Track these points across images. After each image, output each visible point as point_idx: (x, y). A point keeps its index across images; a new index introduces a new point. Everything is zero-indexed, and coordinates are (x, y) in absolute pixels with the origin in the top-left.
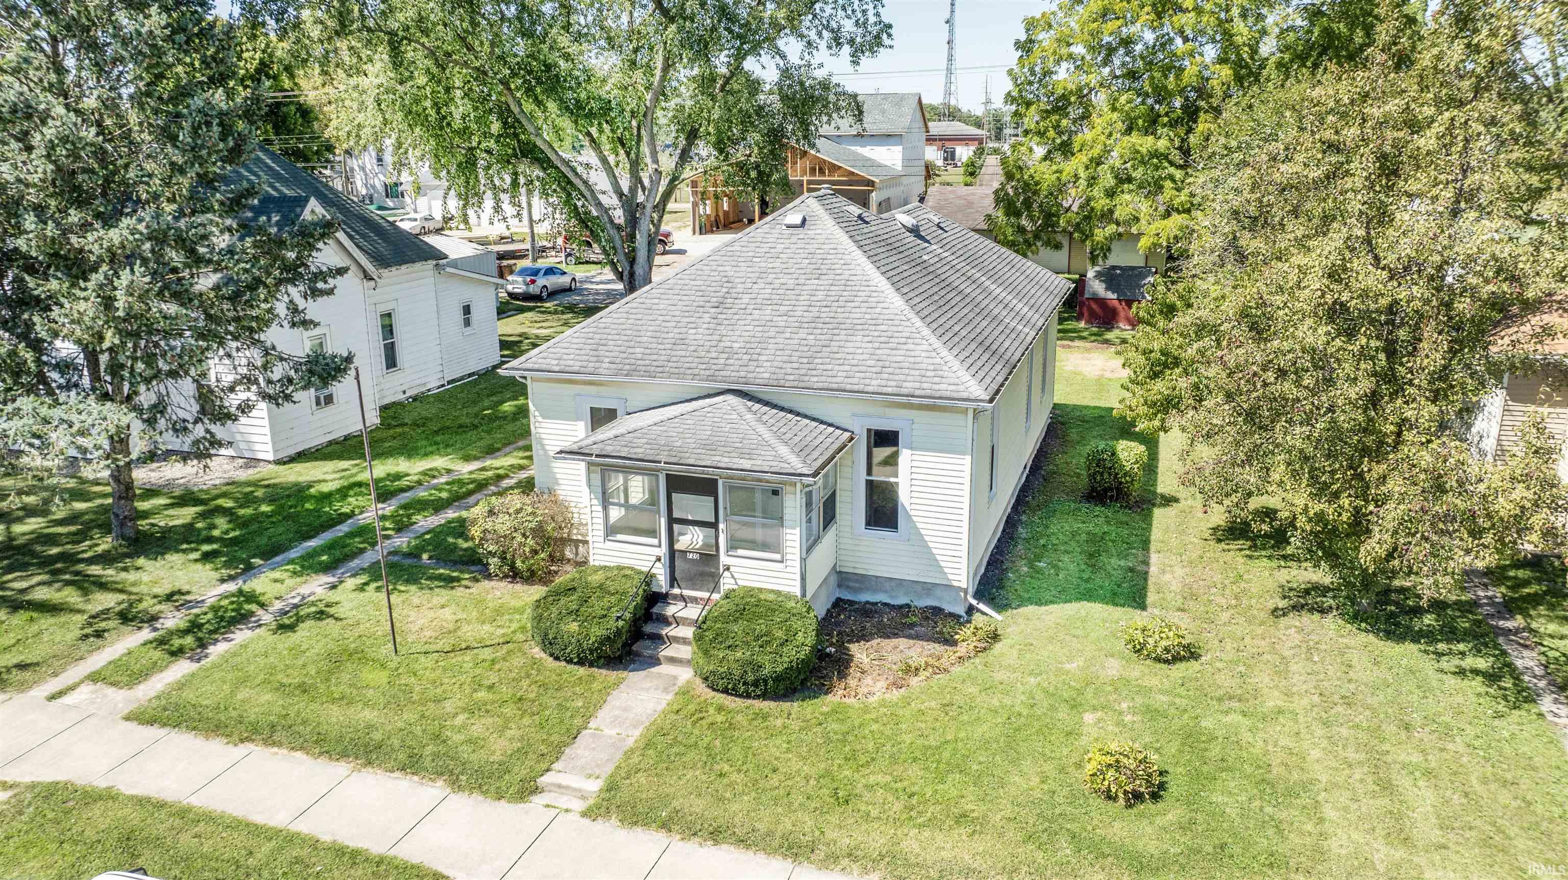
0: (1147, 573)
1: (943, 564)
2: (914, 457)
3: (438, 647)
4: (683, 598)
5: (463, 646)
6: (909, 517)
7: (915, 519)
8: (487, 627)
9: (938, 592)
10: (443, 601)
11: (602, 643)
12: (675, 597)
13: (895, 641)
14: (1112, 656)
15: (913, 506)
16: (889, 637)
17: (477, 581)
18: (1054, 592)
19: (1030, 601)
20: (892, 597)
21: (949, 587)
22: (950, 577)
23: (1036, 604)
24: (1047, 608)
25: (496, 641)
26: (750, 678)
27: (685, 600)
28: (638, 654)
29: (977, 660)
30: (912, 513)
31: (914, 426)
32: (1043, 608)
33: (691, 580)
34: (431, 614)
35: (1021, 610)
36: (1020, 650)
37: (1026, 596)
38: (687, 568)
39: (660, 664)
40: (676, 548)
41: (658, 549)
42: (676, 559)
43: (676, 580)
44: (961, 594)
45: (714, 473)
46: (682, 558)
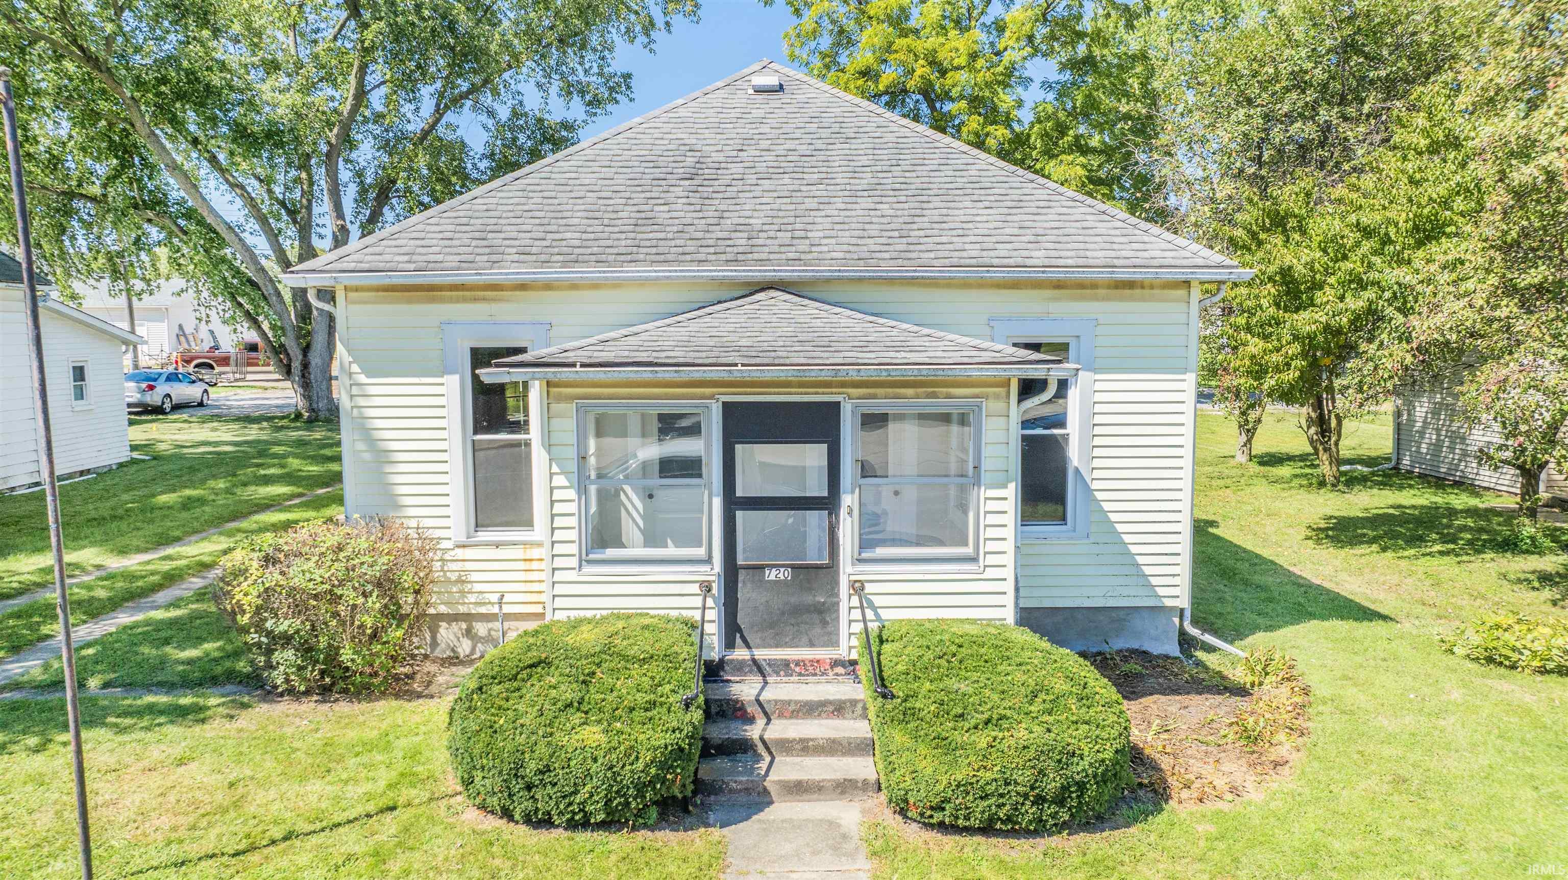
1: (1147, 570)
2: (1095, 385)
3: (209, 846)
4: (758, 667)
5: (277, 832)
6: (1091, 492)
7: (1099, 496)
8: (316, 787)
9: (1137, 623)
10: (177, 751)
11: (665, 766)
12: (740, 667)
15: (1096, 474)
17: (245, 706)
21: (1158, 610)
22: (1161, 591)
25: (359, 810)
26: (1052, 785)
27: (761, 671)
30: (1095, 485)
31: (1097, 331)
33: (772, 626)
34: (155, 781)
38: (763, 600)
39: (771, 803)
40: (740, 562)
41: (706, 568)
42: (740, 585)
43: (740, 630)
44: (1176, 620)
45: (834, 390)
46: (753, 582)
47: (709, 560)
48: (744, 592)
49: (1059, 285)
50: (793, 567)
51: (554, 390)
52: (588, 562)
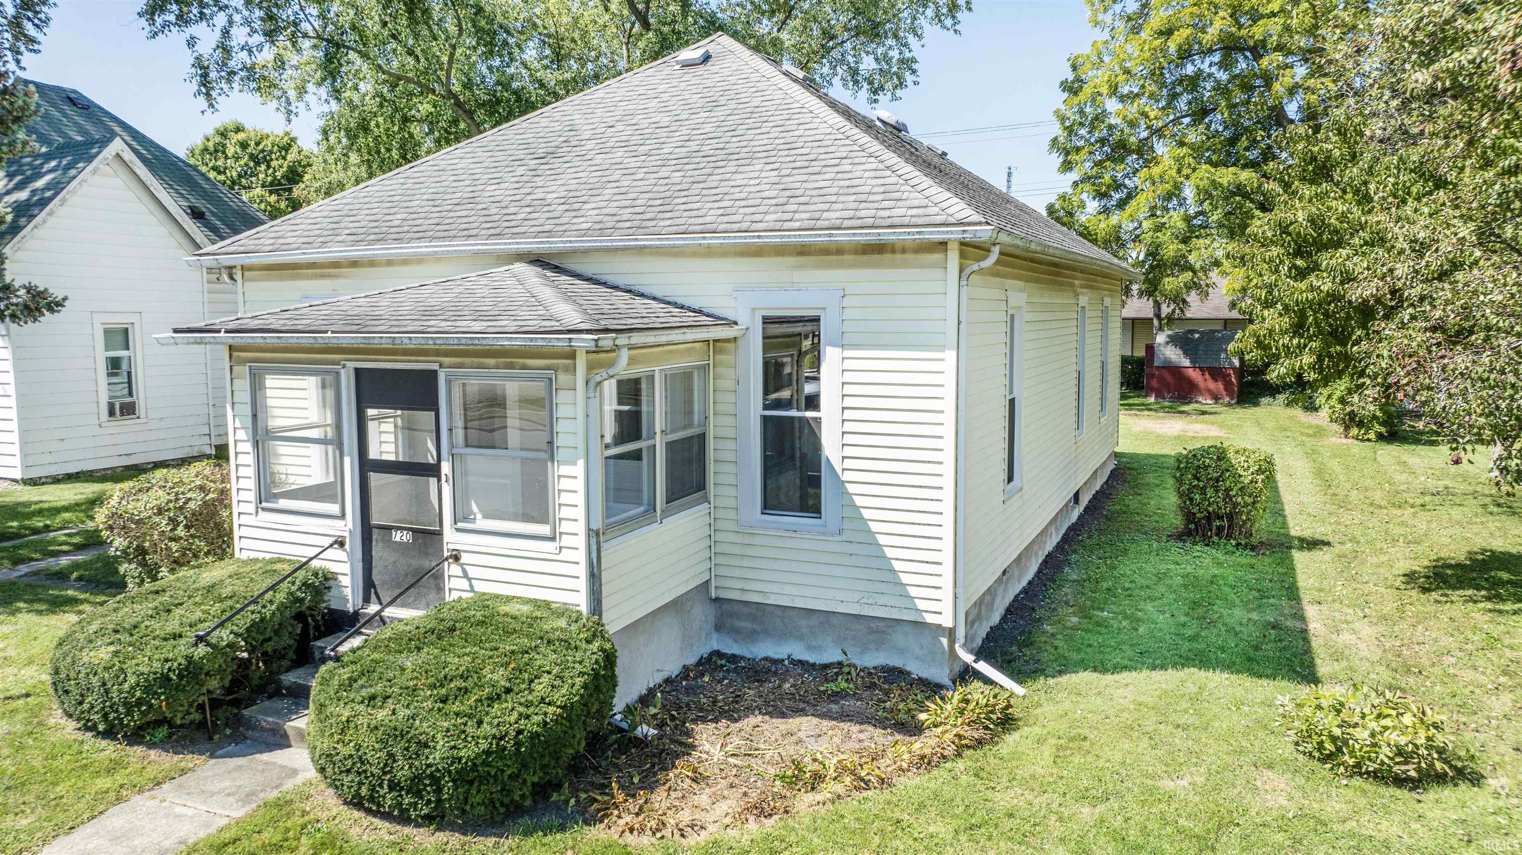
0: (1305, 631)
2: (848, 365)
4: (383, 623)
6: (841, 484)
7: (851, 488)
9: (899, 638)
11: (152, 690)
13: (794, 723)
14: (1270, 767)
15: (848, 464)
16: (783, 715)
18: (1129, 653)
19: (1083, 665)
20: (810, 648)
21: (919, 626)
22: (921, 605)
23: (1095, 670)
24: (1116, 677)
28: (250, 725)
29: (960, 765)
30: (846, 476)
31: (846, 302)
32: (1109, 678)
33: (398, 584)
35: (1064, 679)
36: (1059, 748)
37: (1075, 656)
38: (392, 559)
39: (290, 746)
40: (374, 522)
41: (339, 523)
42: (374, 543)
43: (374, 587)
44: (945, 641)
45: (431, 358)
46: (383, 541)
47: (343, 516)
48: (377, 551)
49: (803, 251)
50: (414, 531)
51: (235, 354)
52: (263, 509)
